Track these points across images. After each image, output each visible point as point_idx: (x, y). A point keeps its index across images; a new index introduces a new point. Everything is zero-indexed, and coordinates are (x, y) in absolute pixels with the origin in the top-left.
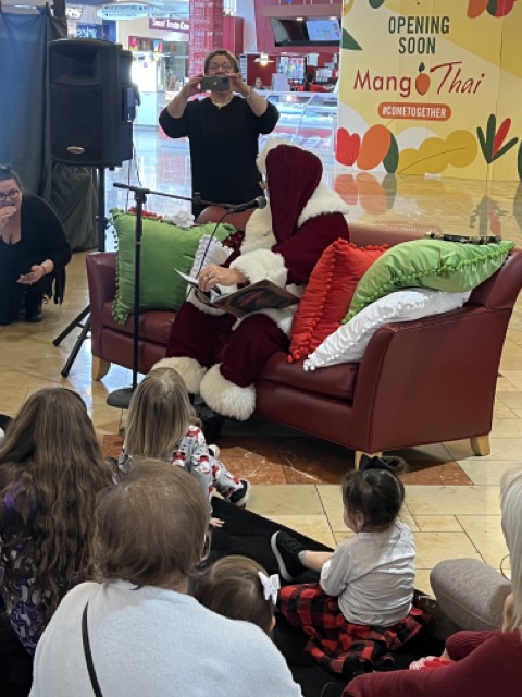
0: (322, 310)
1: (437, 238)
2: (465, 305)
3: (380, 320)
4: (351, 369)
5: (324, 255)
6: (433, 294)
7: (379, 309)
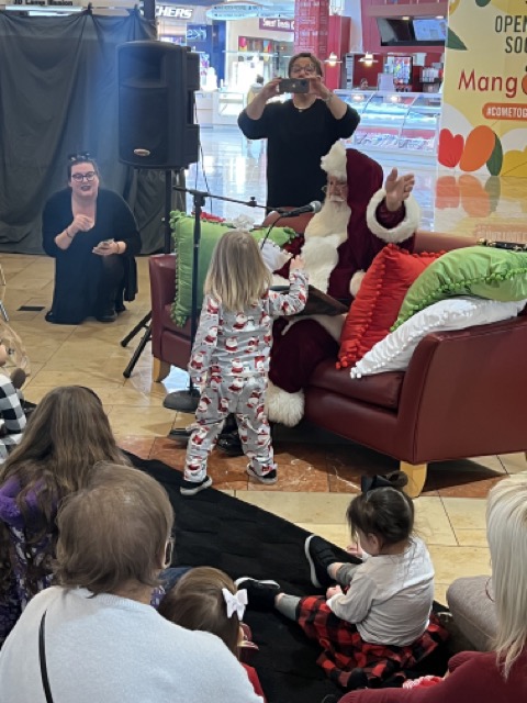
0: (371, 317)
1: (489, 245)
2: (519, 314)
3: (426, 328)
4: (398, 378)
5: (375, 261)
6: (483, 303)
7: (426, 317)
